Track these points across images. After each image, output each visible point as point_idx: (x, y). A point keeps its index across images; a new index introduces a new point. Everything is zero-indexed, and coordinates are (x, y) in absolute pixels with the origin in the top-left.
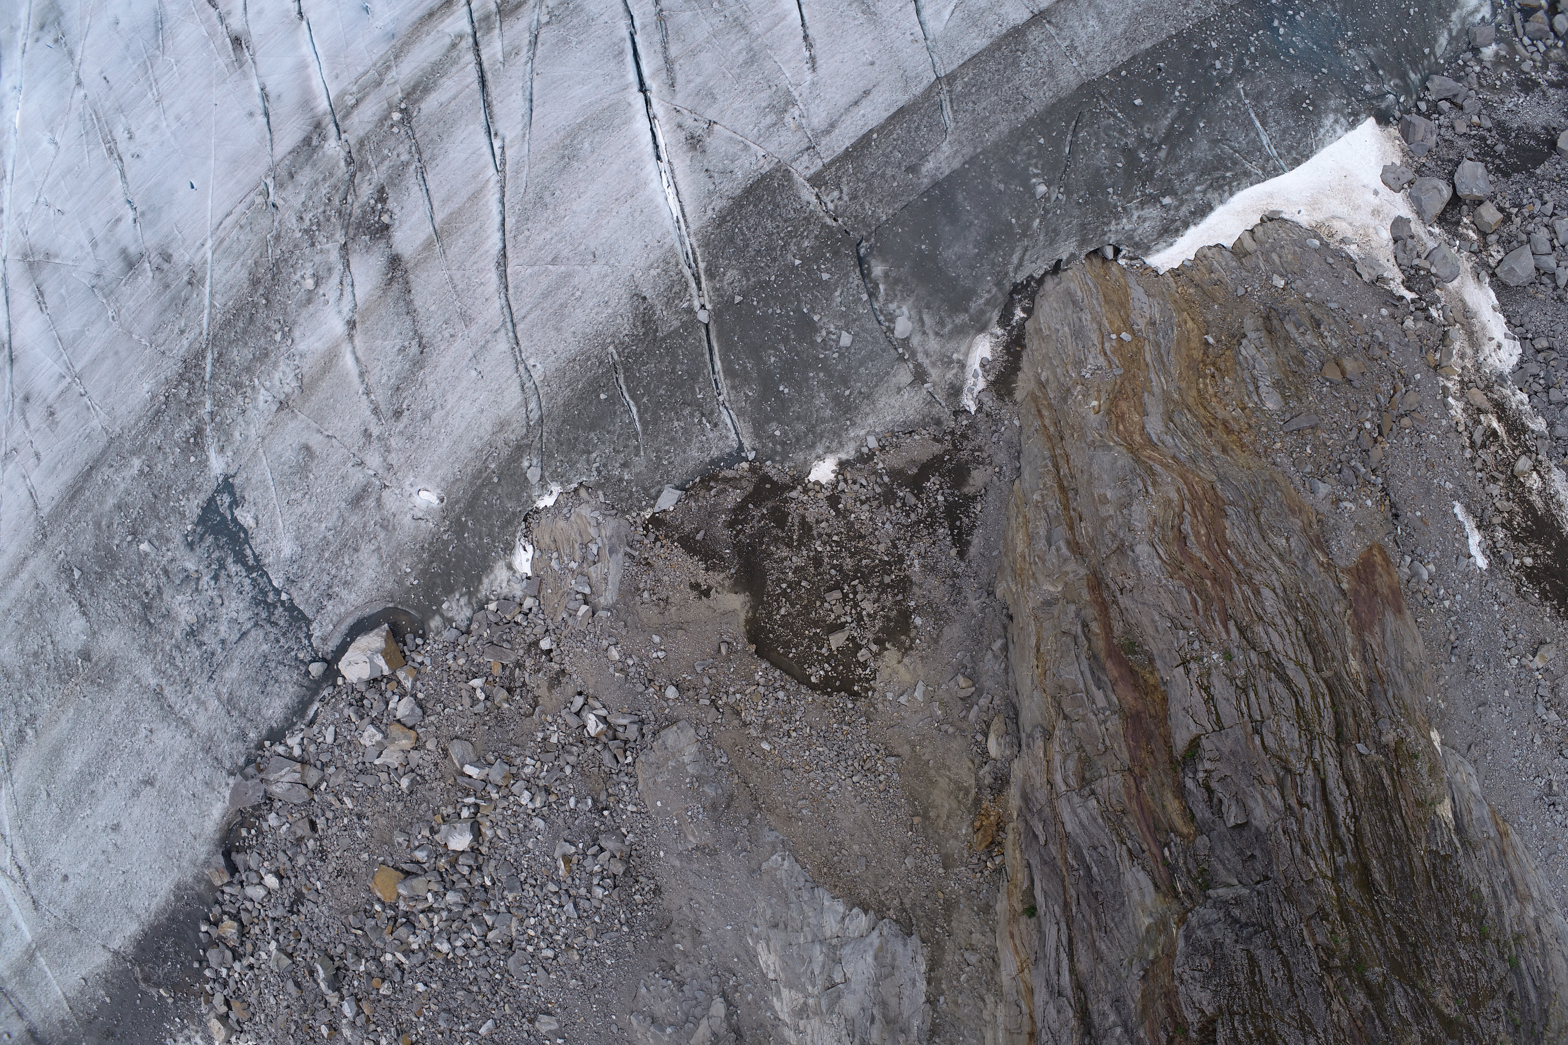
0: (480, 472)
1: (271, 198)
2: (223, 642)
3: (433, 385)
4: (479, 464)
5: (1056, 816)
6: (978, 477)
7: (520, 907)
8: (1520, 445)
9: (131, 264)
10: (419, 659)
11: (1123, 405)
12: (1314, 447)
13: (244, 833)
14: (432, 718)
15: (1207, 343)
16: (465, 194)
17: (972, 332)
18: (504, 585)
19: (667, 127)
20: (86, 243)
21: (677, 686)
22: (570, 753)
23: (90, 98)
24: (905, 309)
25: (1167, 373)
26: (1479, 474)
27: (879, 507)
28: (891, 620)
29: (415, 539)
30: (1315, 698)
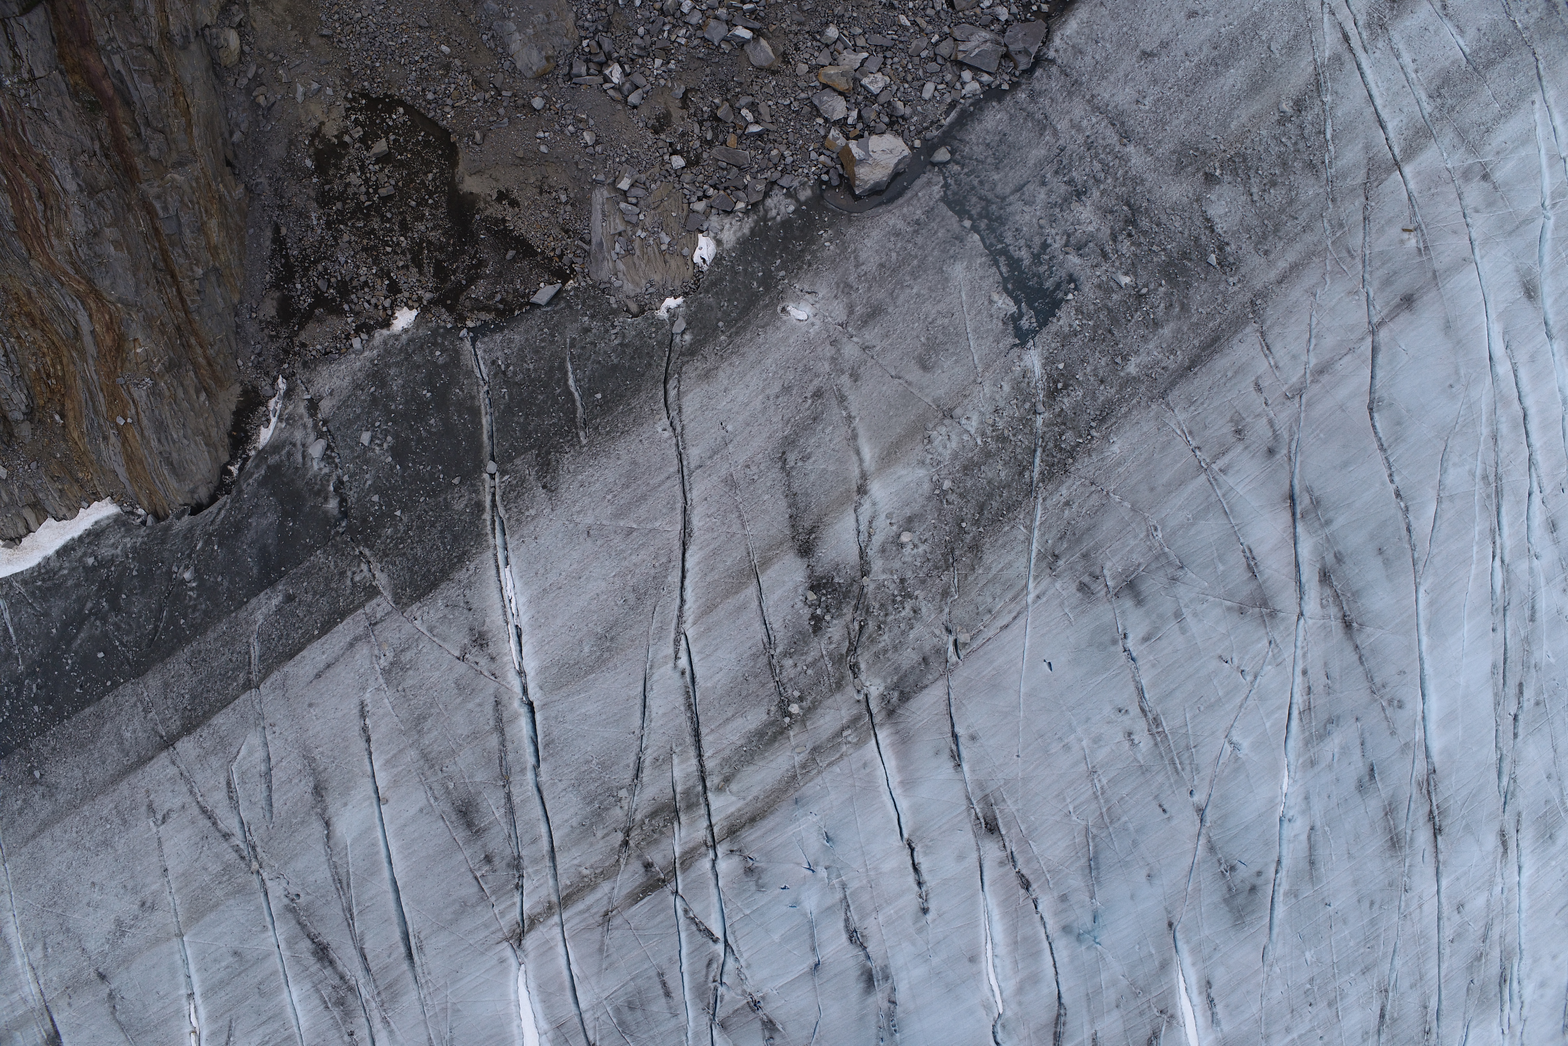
0: (737, 333)
1: (951, 639)
2: (1043, 183)
3: (774, 420)
4: (738, 340)
6: (269, 309)
9: (1131, 588)
10: (822, 158)
11: (111, 342)
14: (803, 95)
16: (721, 613)
17: (269, 449)
18: (727, 226)
19: (505, 659)
20: (1190, 620)
21: (533, 109)
22: (639, 47)
23: (1185, 791)
25: (85, 380)
27: (352, 279)
28: (334, 165)
29: (817, 273)
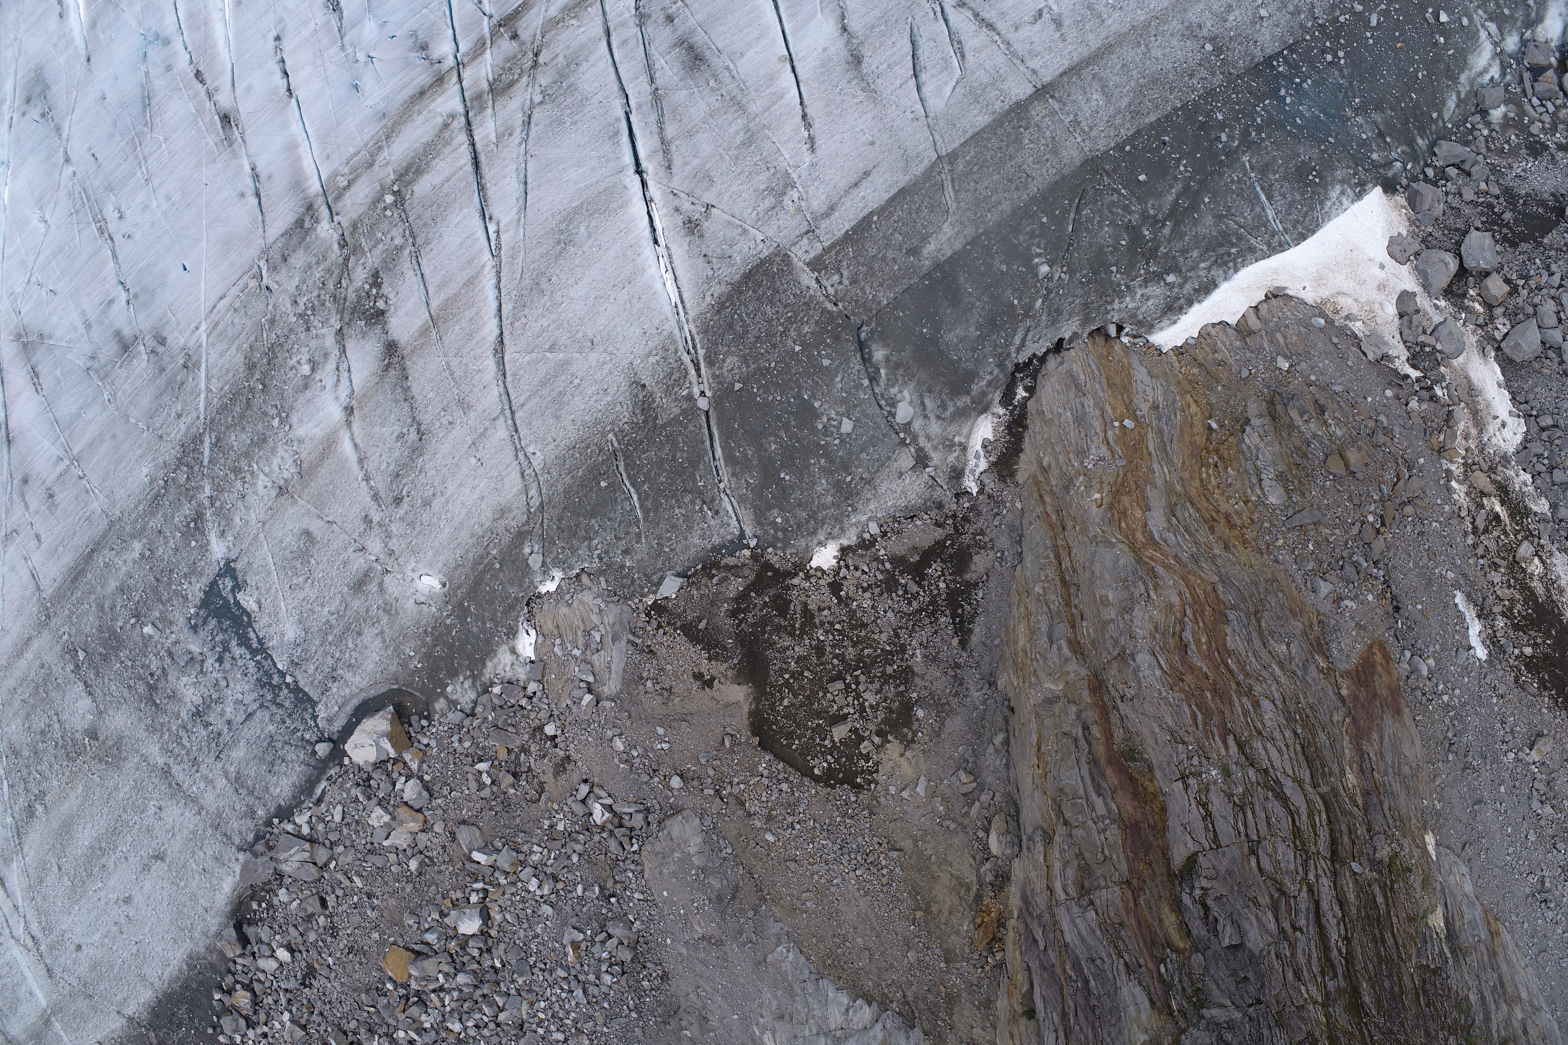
0: (482, 558)
1: (265, 281)
2: (229, 722)
3: (433, 472)
4: (480, 550)
5: (1055, 923)
6: (980, 562)
7: (530, 991)
8: (1522, 529)
9: (126, 346)
10: (425, 741)
11: (1126, 501)
12: (1316, 542)
13: (255, 906)
14: (439, 801)
15: (1210, 428)
16: (460, 279)
17: (974, 414)
18: (508, 668)
19: (664, 211)
20: (79, 324)
21: (681, 776)
22: (576, 841)
23: (79, 175)
24: (906, 393)
25: (1170, 463)
26: (1481, 561)
27: (881, 594)
28: (893, 712)
29: (418, 623)
30: (1311, 816)
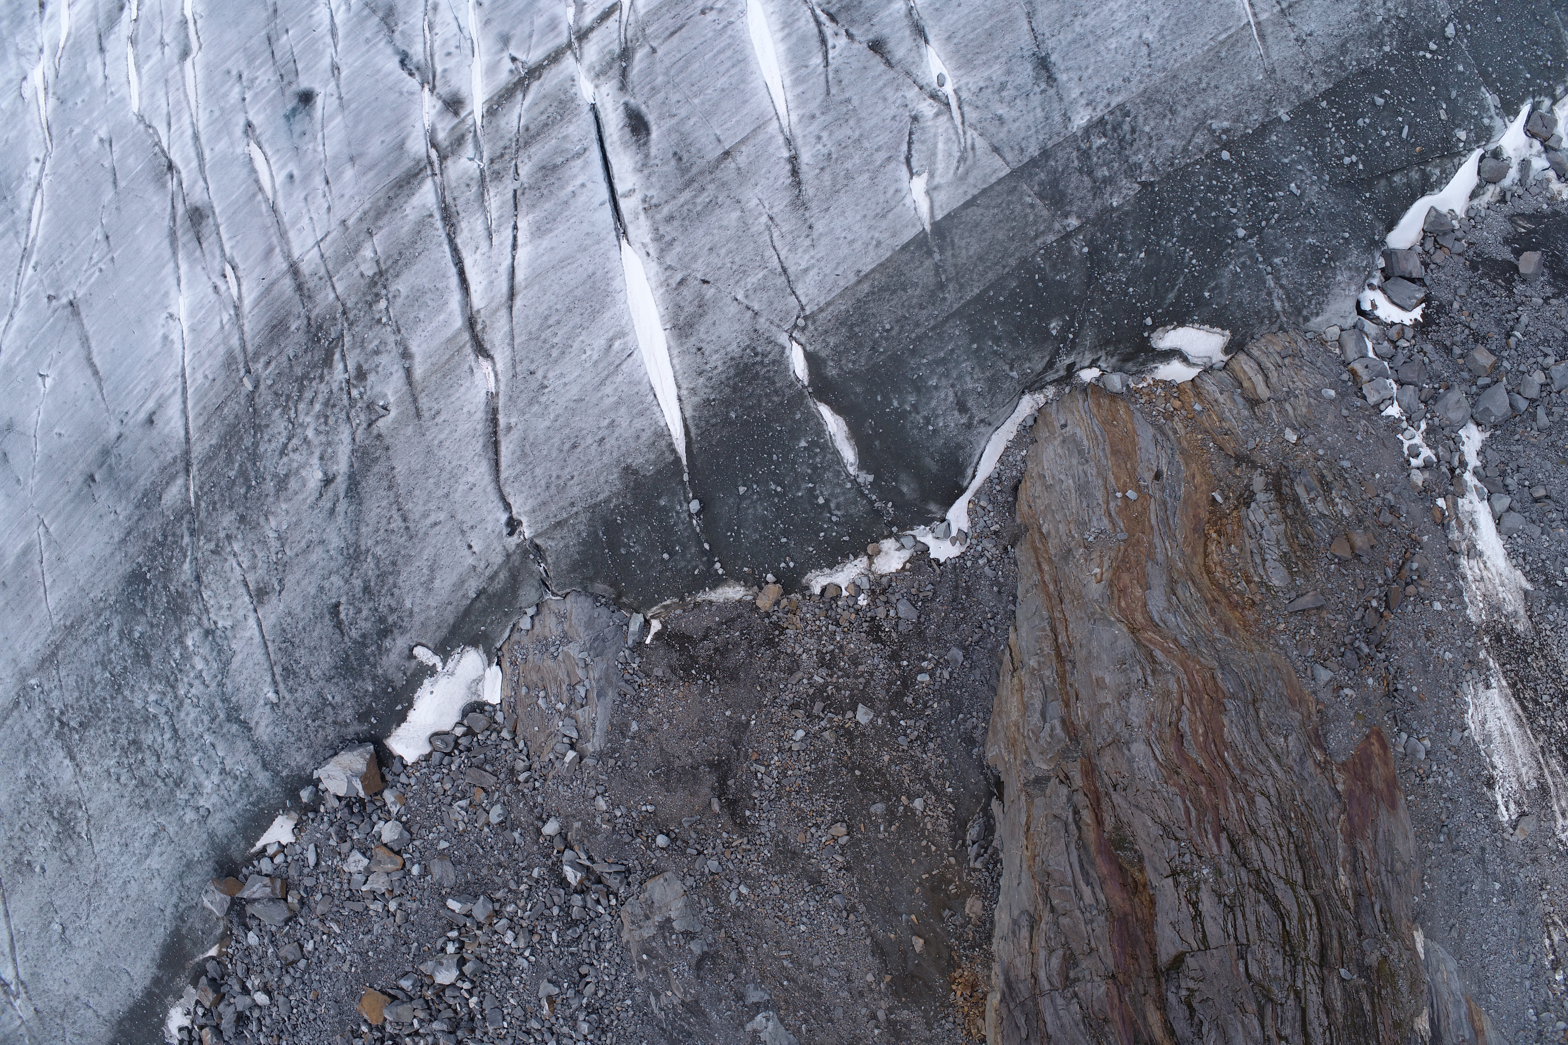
5: (1038, 1013)
11: (1126, 577)
12: (1319, 629)
14: (417, 843)
15: (1214, 499)
21: (667, 836)
25: (1172, 537)
30: (1301, 920)
